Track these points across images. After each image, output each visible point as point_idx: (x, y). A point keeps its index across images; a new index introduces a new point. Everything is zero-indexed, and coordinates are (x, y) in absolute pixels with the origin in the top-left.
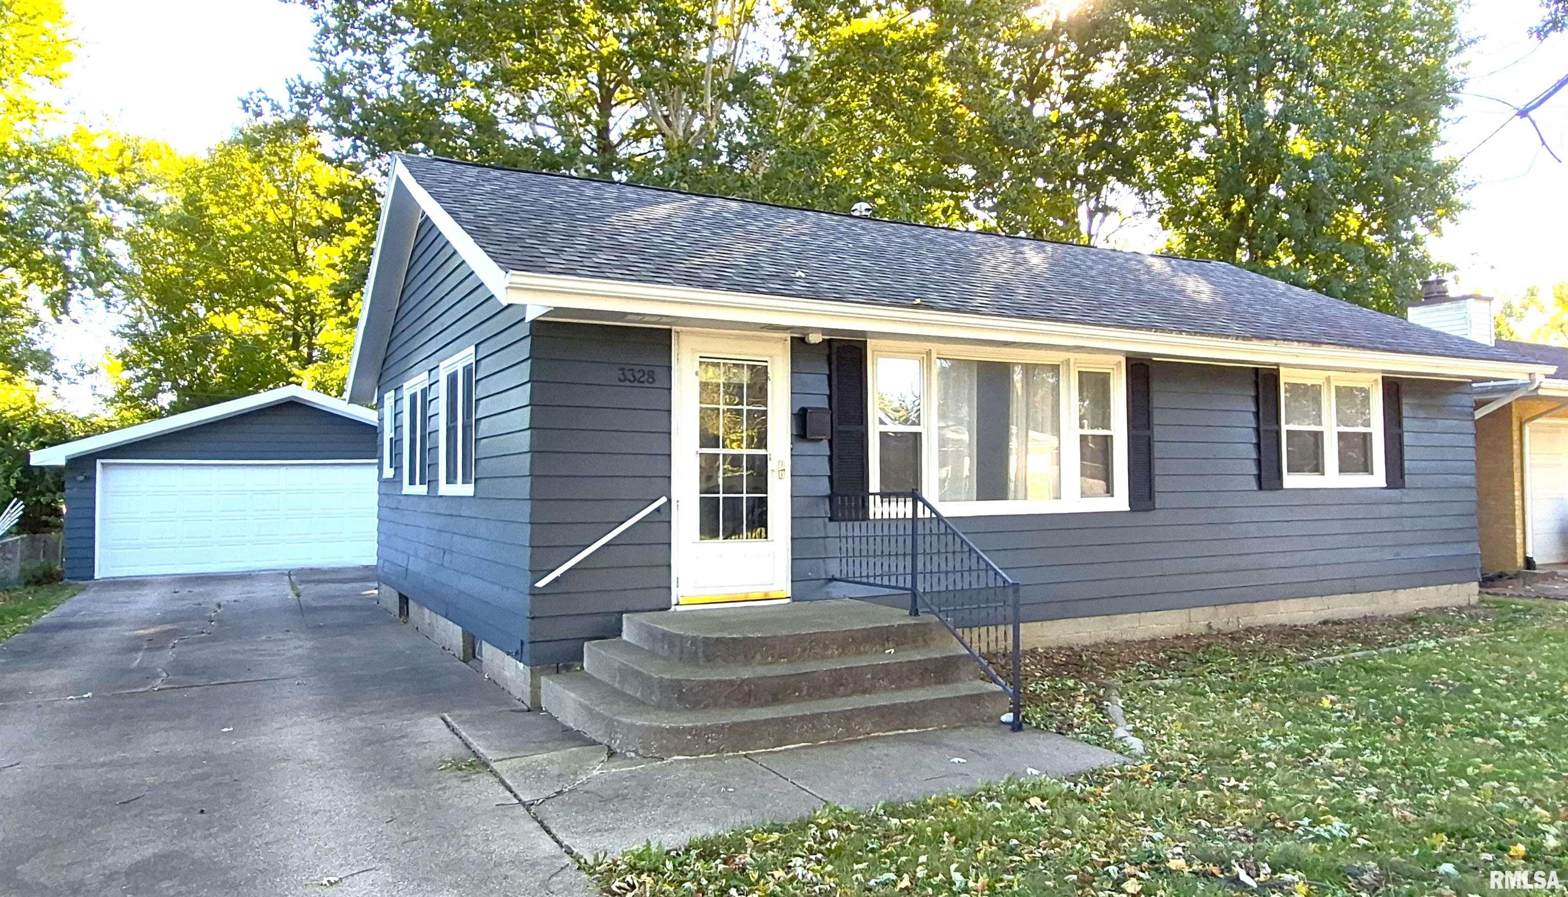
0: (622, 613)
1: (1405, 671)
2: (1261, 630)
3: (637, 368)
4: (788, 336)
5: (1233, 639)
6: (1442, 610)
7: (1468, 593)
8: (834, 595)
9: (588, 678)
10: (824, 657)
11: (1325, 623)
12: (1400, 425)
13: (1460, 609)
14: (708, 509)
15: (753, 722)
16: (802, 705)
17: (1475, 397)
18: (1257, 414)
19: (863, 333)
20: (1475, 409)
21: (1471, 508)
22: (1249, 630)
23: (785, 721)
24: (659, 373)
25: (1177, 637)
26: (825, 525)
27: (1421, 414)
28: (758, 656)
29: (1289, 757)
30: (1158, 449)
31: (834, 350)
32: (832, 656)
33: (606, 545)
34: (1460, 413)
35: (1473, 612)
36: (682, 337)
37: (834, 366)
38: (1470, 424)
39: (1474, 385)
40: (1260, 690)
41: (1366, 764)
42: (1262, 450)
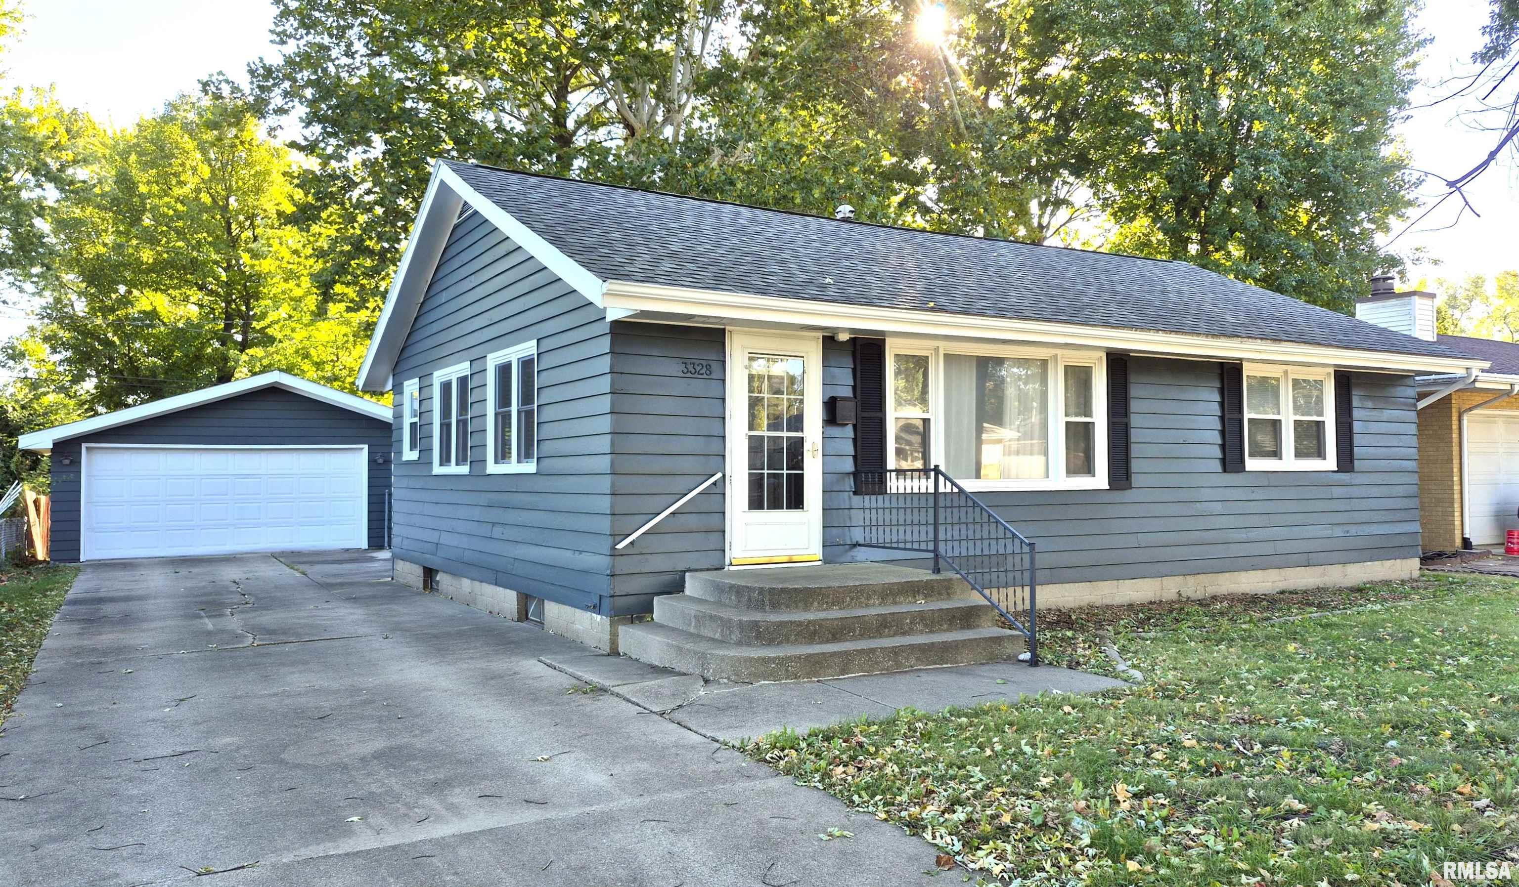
0: (685, 572)
1: (1356, 626)
2: (1224, 598)
3: (697, 362)
4: (820, 335)
5: (1201, 605)
6: (1387, 583)
7: (1411, 567)
8: (858, 559)
9: (661, 626)
10: (867, 606)
11: (1282, 592)
12: (1350, 415)
13: (1403, 582)
14: (755, 483)
15: (823, 654)
16: (859, 642)
17: (1419, 390)
18: (1222, 404)
19: (882, 333)
20: (1418, 400)
21: (1413, 490)
22: (1214, 598)
23: (846, 653)
24: (715, 366)
25: (1151, 603)
26: (850, 498)
27: (1370, 404)
28: (816, 604)
29: (1265, 683)
30: (1135, 435)
31: (858, 347)
32: (874, 605)
33: (673, 513)
34: (1405, 404)
35: (1415, 584)
36: (734, 336)
37: (858, 361)
38: (1413, 415)
39: (1417, 378)
40: (1233, 640)
41: (1328, 687)
42: (1227, 436)
